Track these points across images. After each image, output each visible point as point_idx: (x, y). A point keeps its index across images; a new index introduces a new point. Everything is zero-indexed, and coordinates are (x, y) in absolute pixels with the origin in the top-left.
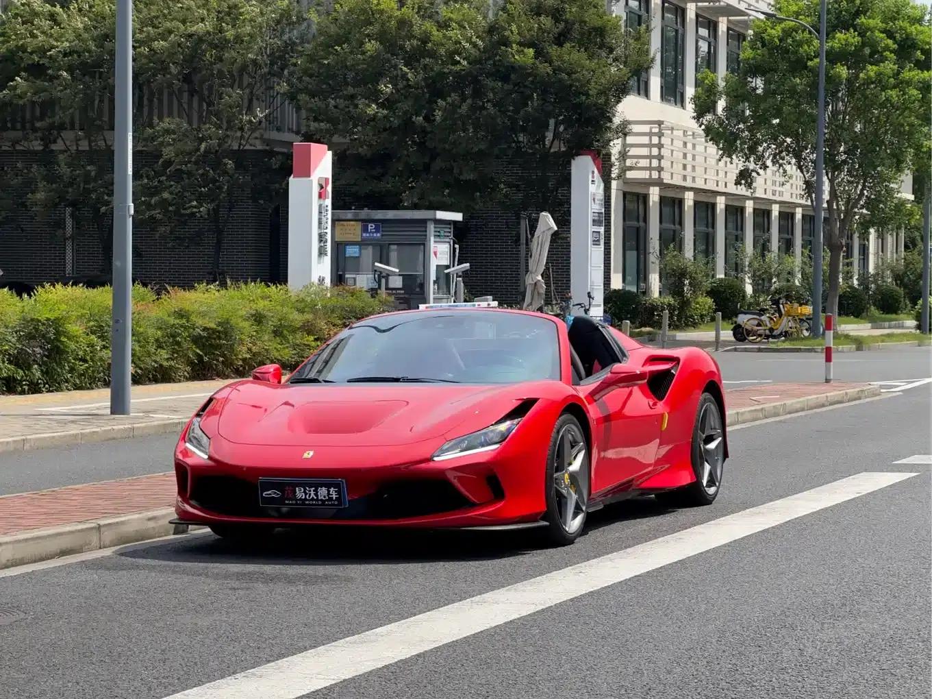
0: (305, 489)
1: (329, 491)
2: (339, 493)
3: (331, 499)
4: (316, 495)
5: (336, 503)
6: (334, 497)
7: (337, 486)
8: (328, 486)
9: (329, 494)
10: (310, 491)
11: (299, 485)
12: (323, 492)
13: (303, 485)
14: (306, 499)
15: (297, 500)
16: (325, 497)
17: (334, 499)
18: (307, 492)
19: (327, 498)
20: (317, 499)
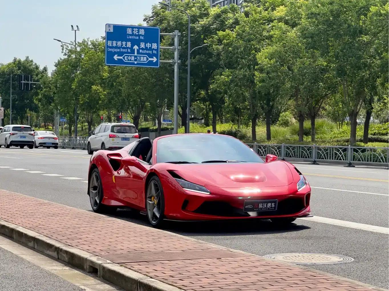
0: (263, 204)
1: (271, 204)
2: (275, 205)
3: (272, 207)
4: (267, 206)
5: (273, 209)
6: (273, 206)
7: (275, 202)
8: (271, 202)
9: (271, 205)
10: (265, 205)
11: (261, 203)
12: (269, 205)
14: (262, 208)
15: (259, 208)
16: (270, 207)
20: (267, 208)
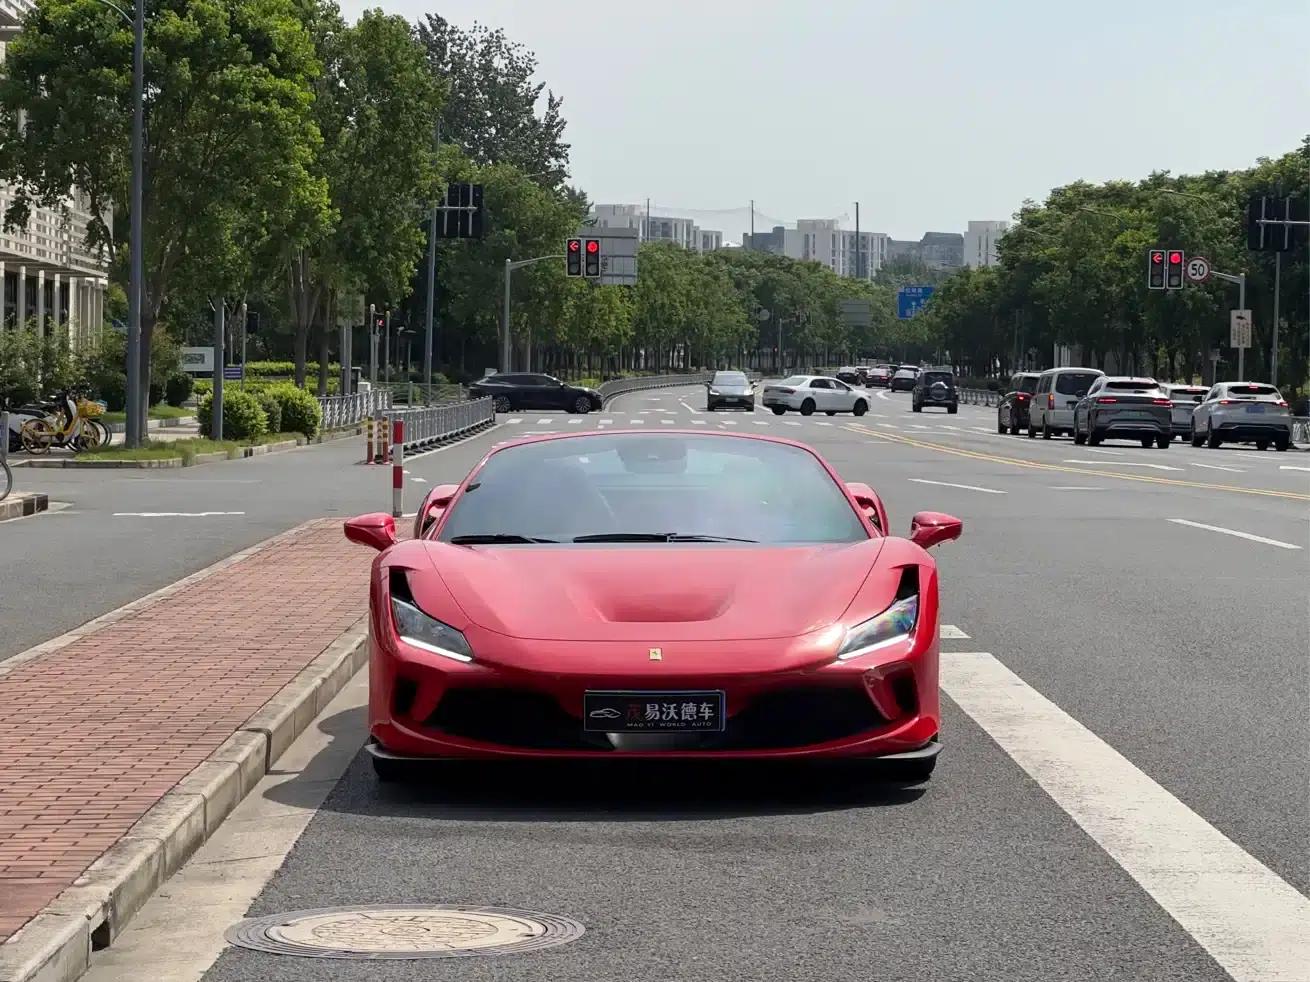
0: (661, 706)
1: (699, 708)
2: (714, 709)
3: (701, 719)
4: (678, 714)
5: (710, 724)
6: (707, 716)
7: (712, 700)
8: (698, 701)
9: (698, 712)
10: (669, 708)
11: (652, 701)
12: (689, 709)
13: (660, 701)
14: (660, 721)
15: (646, 722)
16: (691, 716)
17: (706, 718)
18: (664, 710)
19: (695, 717)
20: (680, 720)
